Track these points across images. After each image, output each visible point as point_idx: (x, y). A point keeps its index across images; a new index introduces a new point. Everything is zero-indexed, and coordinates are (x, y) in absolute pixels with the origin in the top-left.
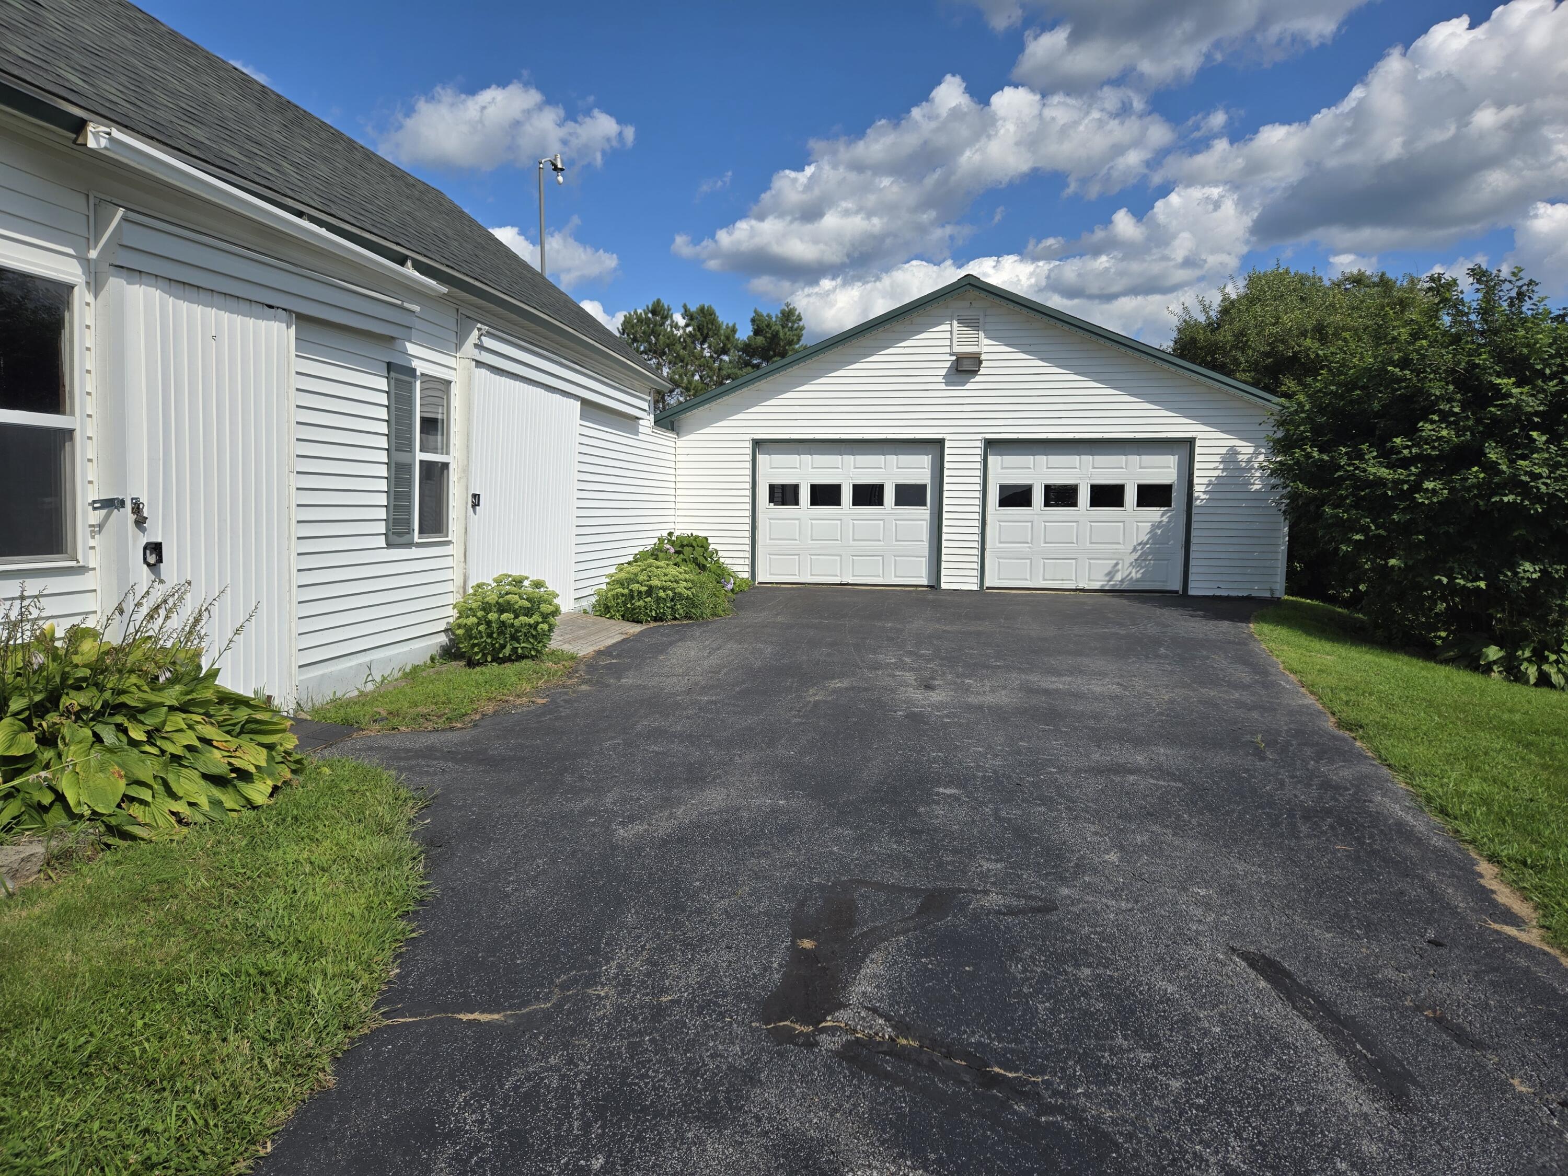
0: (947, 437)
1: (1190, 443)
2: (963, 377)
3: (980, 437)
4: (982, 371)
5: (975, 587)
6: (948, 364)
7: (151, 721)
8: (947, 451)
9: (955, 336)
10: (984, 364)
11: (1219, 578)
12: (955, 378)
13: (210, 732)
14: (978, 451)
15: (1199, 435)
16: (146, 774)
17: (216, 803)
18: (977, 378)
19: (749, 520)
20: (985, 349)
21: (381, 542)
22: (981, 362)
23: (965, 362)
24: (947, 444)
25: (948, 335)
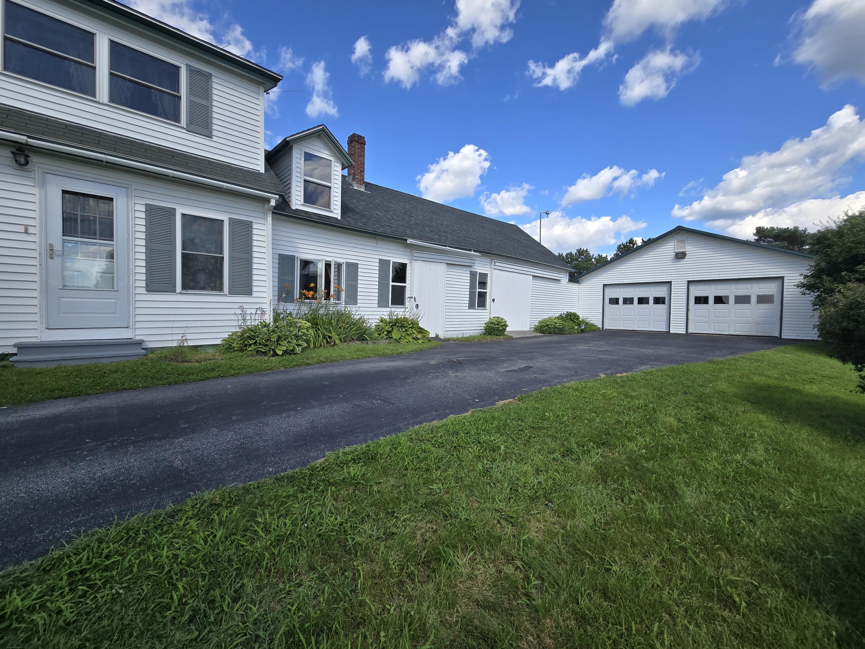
0: (673, 280)
1: (782, 278)
2: (679, 260)
3: (686, 280)
4: (686, 257)
5: (684, 333)
6: (673, 256)
7: (406, 329)
8: (672, 285)
9: (676, 246)
10: (687, 255)
11: (798, 332)
12: (675, 261)
13: (415, 332)
14: (685, 285)
15: (786, 275)
16: (403, 335)
17: (413, 342)
18: (685, 260)
19: (602, 309)
20: (688, 250)
21: (467, 308)
22: (686, 254)
23: (679, 255)
24: (673, 283)
25: (673, 246)
